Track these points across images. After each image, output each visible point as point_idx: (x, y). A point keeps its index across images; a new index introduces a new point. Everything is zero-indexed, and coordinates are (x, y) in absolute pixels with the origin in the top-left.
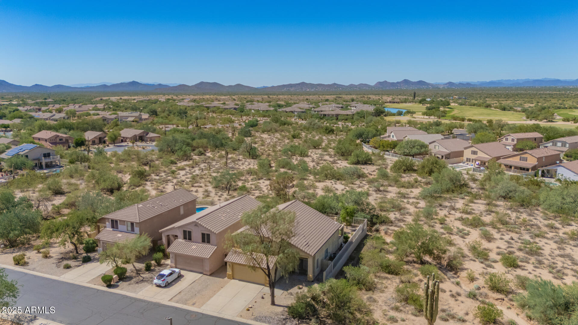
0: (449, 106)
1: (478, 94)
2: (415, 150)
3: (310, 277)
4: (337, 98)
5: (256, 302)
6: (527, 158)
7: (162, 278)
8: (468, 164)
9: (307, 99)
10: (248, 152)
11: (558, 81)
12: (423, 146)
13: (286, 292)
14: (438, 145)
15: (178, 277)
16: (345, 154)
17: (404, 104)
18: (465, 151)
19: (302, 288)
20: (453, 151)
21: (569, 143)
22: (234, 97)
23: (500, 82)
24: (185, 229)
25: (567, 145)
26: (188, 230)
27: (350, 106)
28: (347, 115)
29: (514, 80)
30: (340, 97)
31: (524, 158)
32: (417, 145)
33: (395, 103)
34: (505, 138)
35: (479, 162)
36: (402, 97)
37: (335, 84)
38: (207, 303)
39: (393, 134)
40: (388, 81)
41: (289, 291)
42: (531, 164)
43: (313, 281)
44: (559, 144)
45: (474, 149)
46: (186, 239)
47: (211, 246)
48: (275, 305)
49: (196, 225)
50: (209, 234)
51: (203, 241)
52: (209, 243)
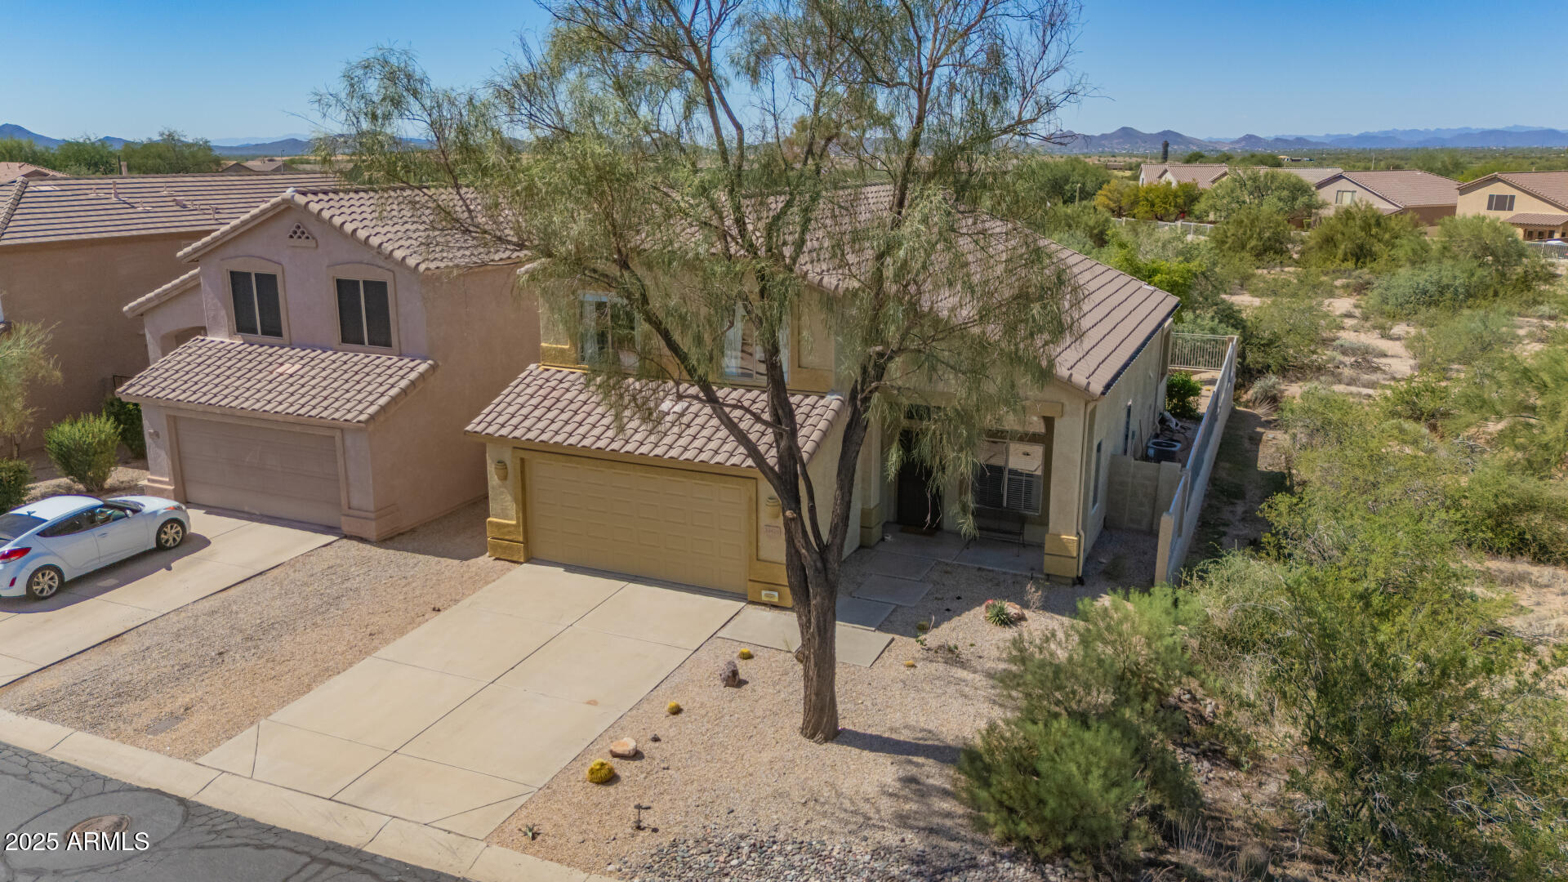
3: (1063, 545)
5: (677, 711)
12: (1299, 189)
13: (906, 646)
15: (161, 547)
18: (1462, 200)
19: (1022, 618)
20: (1410, 204)
23: (1388, 137)
24: (240, 266)
26: (254, 267)
29: (1427, 132)
38: (277, 716)
41: (933, 638)
43: (1080, 581)
46: (254, 331)
47: (395, 359)
48: (835, 735)
49: (298, 232)
50: (383, 285)
51: (350, 336)
52: (387, 344)
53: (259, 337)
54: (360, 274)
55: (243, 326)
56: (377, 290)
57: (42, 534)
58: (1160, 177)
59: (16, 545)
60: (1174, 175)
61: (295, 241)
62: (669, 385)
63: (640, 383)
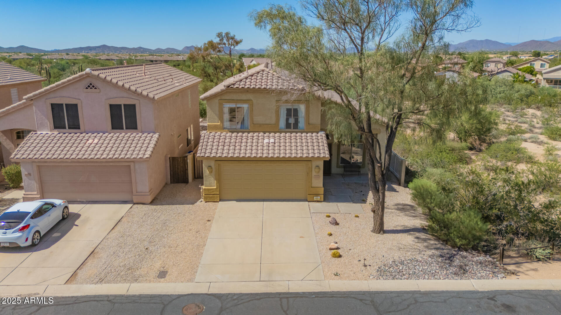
7: (18, 223)
15: (64, 219)
24: (57, 101)
26: (64, 101)
37: (140, 48)
46: (65, 128)
47: (140, 134)
48: (385, 232)
49: (91, 86)
50: (134, 106)
51: (116, 125)
52: (135, 128)
53: (67, 130)
54: (122, 102)
55: (58, 125)
56: (131, 109)
57: (32, 218)
58: (251, 62)
59: (25, 224)
60: (256, 61)
61: (89, 90)
62: (261, 134)
63: (251, 134)
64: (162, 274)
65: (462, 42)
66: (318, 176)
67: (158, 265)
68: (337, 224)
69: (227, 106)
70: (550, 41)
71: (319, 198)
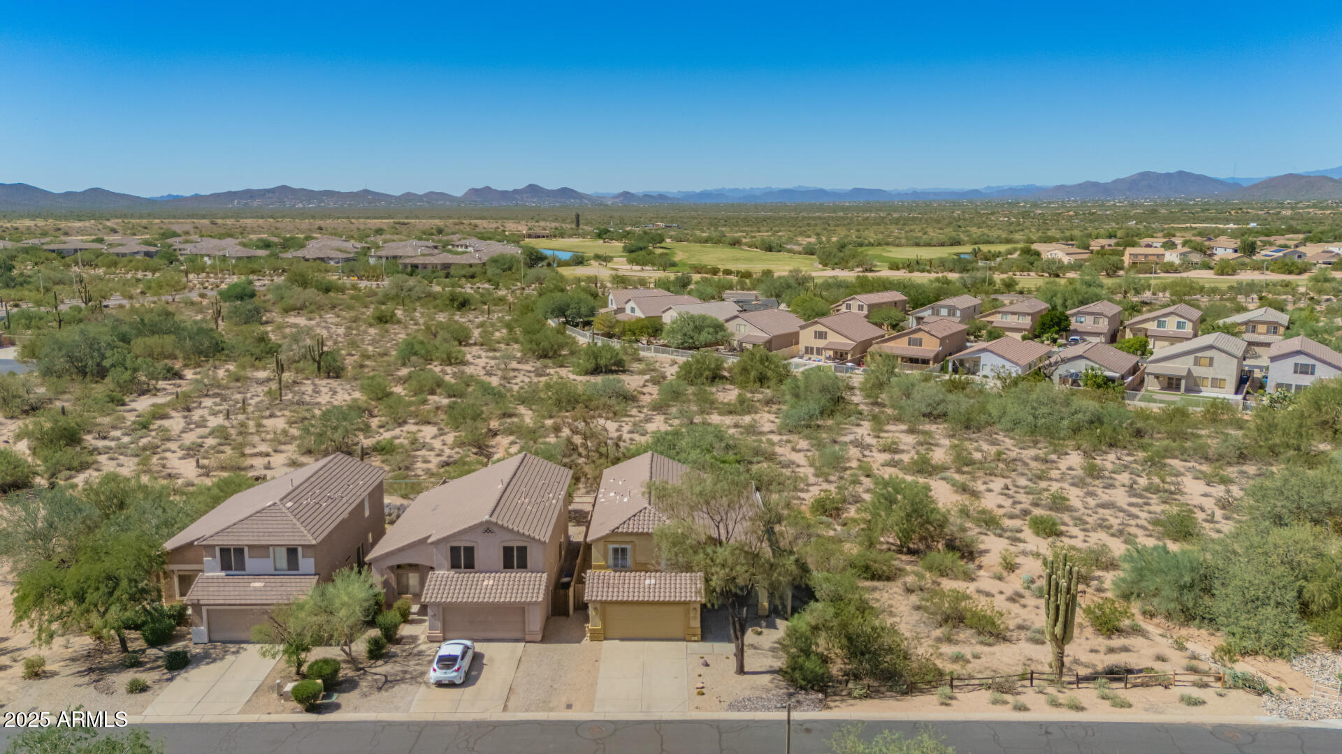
0: (663, 245)
1: (694, 218)
2: (704, 337)
3: (764, 606)
4: (397, 226)
5: (701, 675)
6: (921, 340)
7: (454, 665)
8: (810, 359)
9: (320, 229)
10: (314, 360)
11: (822, 192)
12: (718, 327)
14: (745, 323)
15: (476, 659)
16: (550, 354)
17: (561, 240)
18: (802, 333)
19: (763, 632)
20: (776, 333)
21: (961, 307)
22: (108, 224)
23: (719, 194)
24: (456, 545)
25: (958, 313)
26: (462, 544)
27: (453, 245)
28: (471, 266)
29: (744, 190)
30: (404, 224)
31: (915, 339)
32: (709, 327)
33: (539, 237)
34: (844, 305)
35: (831, 353)
36: (548, 224)
37: (366, 192)
38: (597, 697)
39: (631, 304)
40: (494, 187)
42: (931, 351)
43: (771, 618)
44: (944, 312)
45: (819, 328)
46: (460, 568)
47: (530, 574)
49: (488, 531)
50: (526, 548)
51: (508, 565)
52: (526, 568)
53: (463, 569)
54: (515, 544)
55: (455, 565)
56: (523, 551)
57: (462, 659)
58: (626, 303)
59: (458, 666)
61: (488, 535)
62: (643, 573)
63: (633, 574)
64: (569, 707)
65: (1121, 177)
66: (695, 618)
67: (564, 699)
68: (707, 665)
69: (611, 547)
70: (1329, 175)
71: (696, 638)
